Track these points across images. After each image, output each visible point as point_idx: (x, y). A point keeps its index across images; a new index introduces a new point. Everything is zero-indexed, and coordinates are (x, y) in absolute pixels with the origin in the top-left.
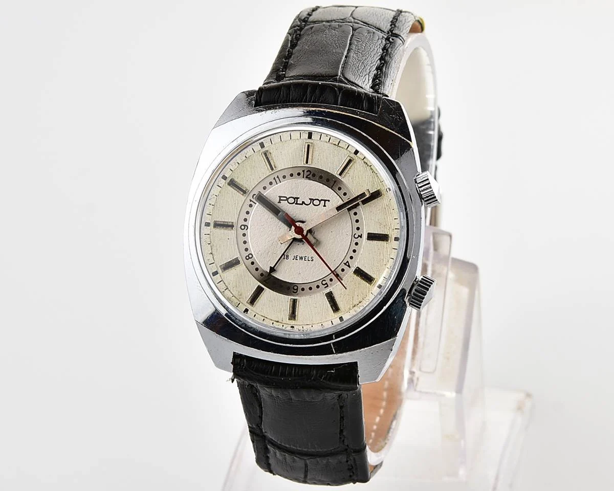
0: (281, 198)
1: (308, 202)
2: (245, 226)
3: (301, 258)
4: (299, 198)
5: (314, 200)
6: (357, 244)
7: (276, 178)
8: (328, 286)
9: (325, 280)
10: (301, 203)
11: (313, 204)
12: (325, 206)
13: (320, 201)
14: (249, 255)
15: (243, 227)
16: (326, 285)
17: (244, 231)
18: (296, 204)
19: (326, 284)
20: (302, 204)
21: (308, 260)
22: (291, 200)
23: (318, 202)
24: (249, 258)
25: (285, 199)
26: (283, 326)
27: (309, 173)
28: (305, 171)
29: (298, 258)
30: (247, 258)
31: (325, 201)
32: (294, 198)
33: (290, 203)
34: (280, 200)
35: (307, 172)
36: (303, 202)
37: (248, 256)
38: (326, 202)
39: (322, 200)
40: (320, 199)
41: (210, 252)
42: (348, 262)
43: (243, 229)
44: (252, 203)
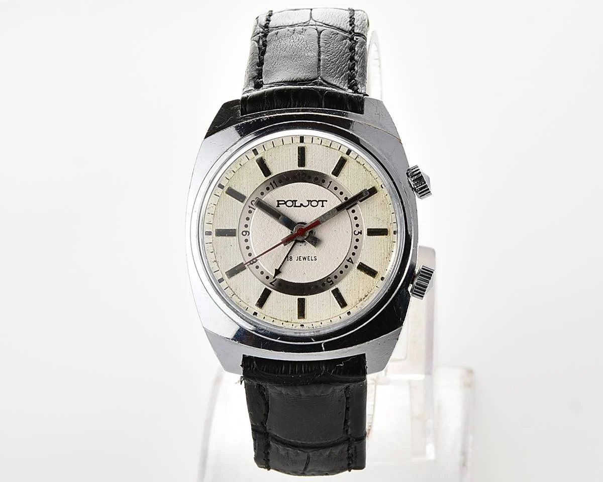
0: (280, 202)
1: (306, 203)
2: (246, 232)
3: (305, 258)
4: (297, 201)
5: (311, 201)
6: (357, 240)
7: (272, 183)
8: (333, 283)
9: (330, 278)
10: (299, 205)
11: (311, 205)
12: (323, 206)
13: (318, 202)
14: (253, 259)
15: (244, 233)
16: (331, 283)
17: (246, 237)
19: (331, 281)
21: (312, 260)
22: (290, 204)
23: (316, 203)
24: (254, 263)
25: (283, 202)
26: (293, 325)
29: (302, 259)
31: (323, 201)
32: (292, 201)
33: (289, 207)
34: (278, 204)
36: (301, 205)
37: (252, 261)
38: (324, 202)
39: (319, 201)
40: (317, 200)
41: (213, 261)
42: (350, 258)
43: (245, 235)
44: (251, 209)
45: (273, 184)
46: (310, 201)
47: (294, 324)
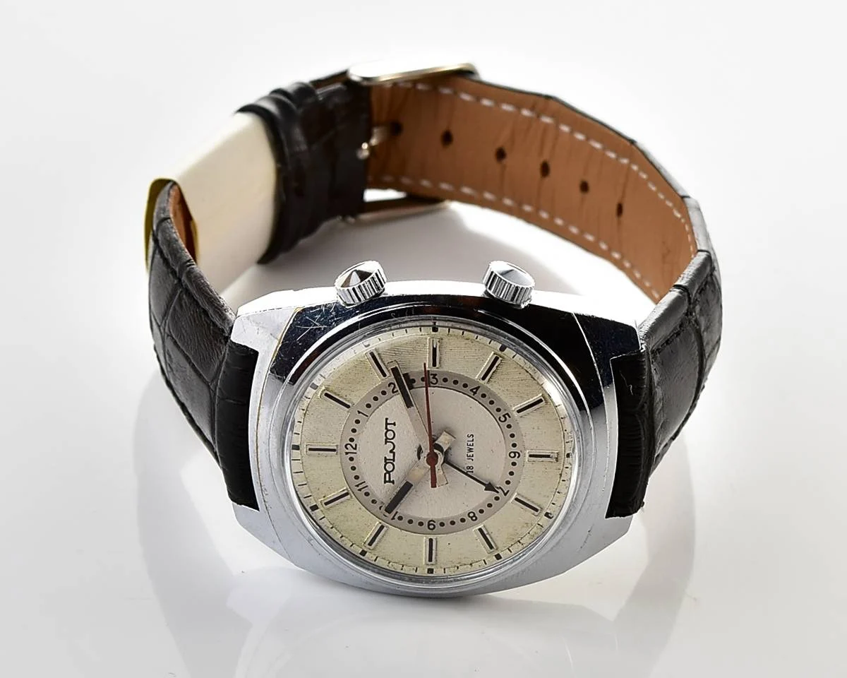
0: (387, 479)
1: (390, 446)
2: (429, 525)
3: (470, 450)
4: (385, 458)
5: (387, 438)
6: (445, 380)
7: (358, 488)
8: (507, 414)
9: (500, 418)
10: (392, 454)
11: (392, 439)
12: (394, 424)
13: (388, 430)
14: (469, 517)
15: (431, 527)
16: (507, 416)
17: (437, 525)
18: (394, 461)
19: (504, 416)
20: (394, 454)
21: (473, 441)
22: (389, 467)
23: (389, 432)
24: (474, 516)
25: (387, 475)
26: (567, 468)
27: (348, 446)
28: (347, 451)
29: (471, 454)
30: (474, 518)
31: (387, 424)
32: (386, 463)
33: (394, 468)
34: (390, 481)
35: (347, 449)
36: (391, 451)
37: (472, 518)
38: (388, 422)
39: (386, 428)
40: (385, 431)
41: (470, 567)
42: (472, 390)
43: (435, 527)
44: (396, 517)
45: (361, 487)
46: (386, 440)
47: (565, 466)
